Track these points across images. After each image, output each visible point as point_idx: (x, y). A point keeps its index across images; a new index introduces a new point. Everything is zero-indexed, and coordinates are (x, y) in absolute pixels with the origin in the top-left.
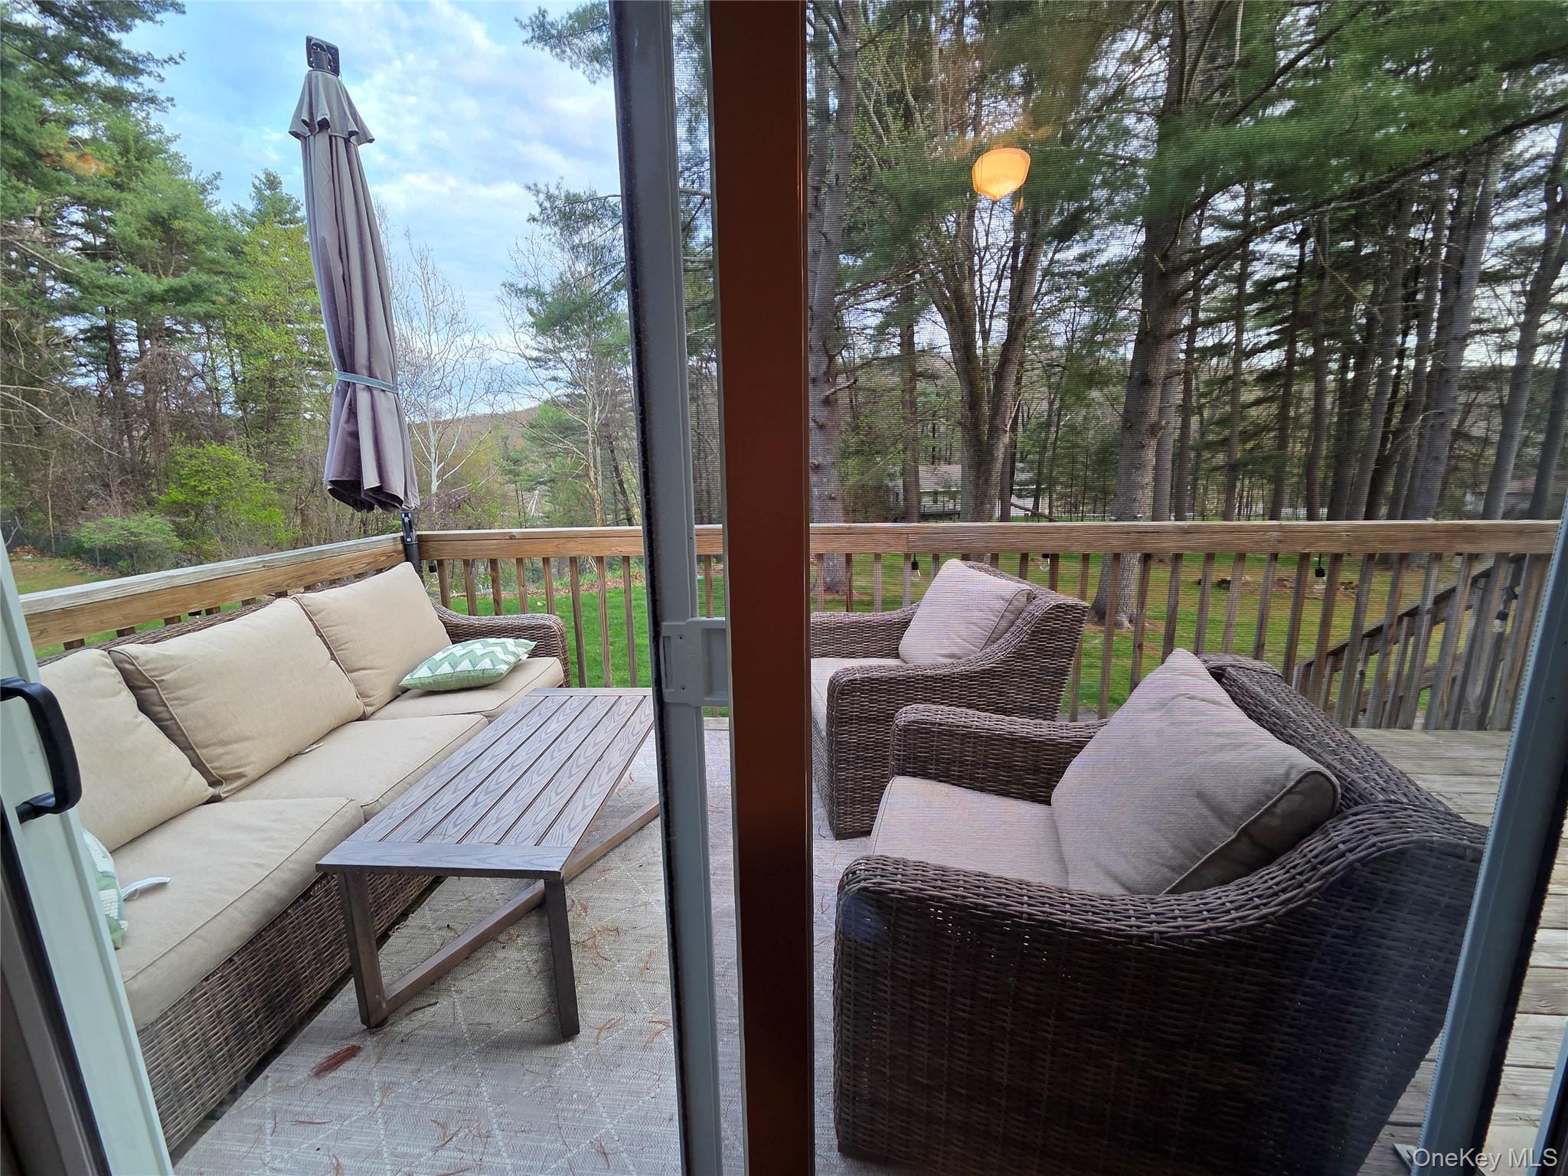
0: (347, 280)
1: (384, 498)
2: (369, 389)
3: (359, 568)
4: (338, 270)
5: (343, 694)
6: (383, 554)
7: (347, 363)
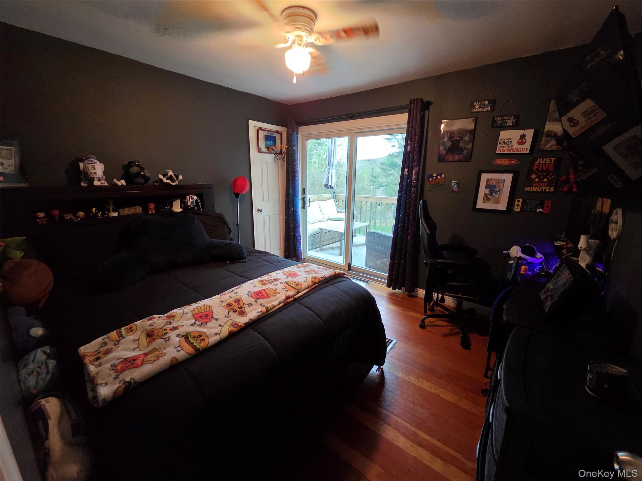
0: (331, 152)
1: (331, 187)
2: (332, 169)
3: (326, 199)
4: (330, 151)
5: (321, 218)
6: (329, 197)
7: (329, 165)
